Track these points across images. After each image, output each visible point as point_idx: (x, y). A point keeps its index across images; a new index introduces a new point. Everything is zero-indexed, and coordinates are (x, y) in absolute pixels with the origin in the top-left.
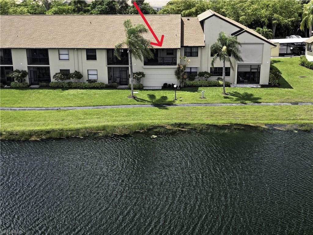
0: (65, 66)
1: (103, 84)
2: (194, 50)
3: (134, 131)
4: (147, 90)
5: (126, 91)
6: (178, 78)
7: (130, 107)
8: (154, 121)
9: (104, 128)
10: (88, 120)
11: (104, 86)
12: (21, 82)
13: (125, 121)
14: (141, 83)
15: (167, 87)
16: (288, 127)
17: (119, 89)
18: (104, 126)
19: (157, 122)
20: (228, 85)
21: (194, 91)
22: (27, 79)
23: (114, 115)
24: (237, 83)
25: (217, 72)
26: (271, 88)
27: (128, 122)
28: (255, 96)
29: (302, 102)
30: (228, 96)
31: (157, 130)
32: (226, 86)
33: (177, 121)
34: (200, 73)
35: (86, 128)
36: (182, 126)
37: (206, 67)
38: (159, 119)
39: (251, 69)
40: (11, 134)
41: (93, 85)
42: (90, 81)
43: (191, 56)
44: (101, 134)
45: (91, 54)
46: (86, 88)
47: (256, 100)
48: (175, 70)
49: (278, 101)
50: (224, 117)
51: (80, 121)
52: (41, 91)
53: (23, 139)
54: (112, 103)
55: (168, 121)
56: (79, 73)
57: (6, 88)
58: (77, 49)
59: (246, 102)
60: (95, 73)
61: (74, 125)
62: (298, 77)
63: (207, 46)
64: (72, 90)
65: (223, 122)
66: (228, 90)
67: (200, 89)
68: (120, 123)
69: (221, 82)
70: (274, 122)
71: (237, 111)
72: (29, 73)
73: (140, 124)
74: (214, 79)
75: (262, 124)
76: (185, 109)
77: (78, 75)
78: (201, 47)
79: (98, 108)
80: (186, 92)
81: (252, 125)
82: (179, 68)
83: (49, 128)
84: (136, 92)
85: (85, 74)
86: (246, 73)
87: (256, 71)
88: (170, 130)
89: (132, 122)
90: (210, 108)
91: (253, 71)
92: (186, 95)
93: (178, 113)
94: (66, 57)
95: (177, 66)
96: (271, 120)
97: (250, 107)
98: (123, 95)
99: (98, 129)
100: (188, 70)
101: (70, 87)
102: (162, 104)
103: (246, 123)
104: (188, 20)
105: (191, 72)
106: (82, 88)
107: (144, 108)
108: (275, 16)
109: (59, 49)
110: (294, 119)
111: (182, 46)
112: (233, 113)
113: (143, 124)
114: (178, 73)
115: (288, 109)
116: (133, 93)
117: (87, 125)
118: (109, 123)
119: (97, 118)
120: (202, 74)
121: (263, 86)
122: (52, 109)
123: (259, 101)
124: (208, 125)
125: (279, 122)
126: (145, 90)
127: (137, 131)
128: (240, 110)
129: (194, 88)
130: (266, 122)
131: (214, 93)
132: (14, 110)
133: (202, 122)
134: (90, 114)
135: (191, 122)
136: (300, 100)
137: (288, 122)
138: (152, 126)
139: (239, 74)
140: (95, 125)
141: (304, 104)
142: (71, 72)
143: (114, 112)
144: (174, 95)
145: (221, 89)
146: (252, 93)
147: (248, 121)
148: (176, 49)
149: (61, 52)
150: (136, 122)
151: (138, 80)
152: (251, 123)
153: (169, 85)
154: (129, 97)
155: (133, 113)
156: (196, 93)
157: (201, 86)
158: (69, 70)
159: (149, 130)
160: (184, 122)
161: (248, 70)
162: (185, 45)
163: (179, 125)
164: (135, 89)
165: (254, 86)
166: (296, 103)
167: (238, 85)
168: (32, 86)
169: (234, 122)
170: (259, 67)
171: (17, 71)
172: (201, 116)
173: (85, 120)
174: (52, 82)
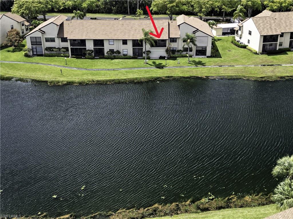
0: (112, 47)
1: (130, 56)
2: (175, 39)
3: (149, 80)
4: (152, 59)
5: (142, 60)
6: (167, 53)
7: (146, 69)
8: (157, 75)
9: (136, 79)
10: (129, 75)
11: (131, 57)
12: (91, 55)
13: (144, 75)
14: (149, 56)
15: (162, 58)
16: (215, 77)
17: (138, 59)
18: (136, 78)
19: (158, 76)
20: (191, 56)
21: (175, 60)
22: (93, 54)
23: (139, 72)
24: (196, 55)
25: (186, 50)
26: (211, 58)
27: (146, 76)
28: (203, 62)
29: (224, 65)
30: (191, 62)
31: (159, 79)
32: (190, 57)
33: (167, 75)
34: (177, 51)
35: (128, 79)
36: (169, 77)
37: (180, 48)
38: (160, 74)
39: (202, 49)
40: (98, 81)
41: (126, 57)
42: (124, 55)
43: (173, 42)
44: (135, 81)
45: (125, 42)
46: (122, 59)
47: (203, 64)
48: (165, 49)
49: (213, 65)
50: (188, 73)
51: (125, 75)
52: (101, 60)
53: (104, 83)
54: (137, 67)
55: (163, 75)
56: (119, 51)
57: (83, 59)
58: (118, 40)
59: (198, 65)
60: (126, 51)
61: (123, 77)
62: (227, 51)
63: (181, 38)
64: (116, 60)
65: (187, 75)
66: (191, 59)
67: (178, 58)
68: (143, 76)
69: (188, 55)
70: (209, 75)
71: (194, 70)
72: (94, 51)
73: (152, 77)
74: (184, 53)
75: (204, 76)
76: (171, 69)
77: (118, 52)
78: (178, 38)
79: (131, 69)
80: (171, 60)
81: (200, 76)
82: (167, 49)
83: (112, 78)
84: (147, 61)
85: (121, 51)
86: (200, 50)
87: (205, 49)
88: (164, 79)
89: (148, 76)
90: (182, 69)
91: (203, 49)
92: (171, 62)
93: (167, 71)
94: (112, 43)
95: (166, 48)
96: (208, 74)
97: (200, 68)
98: (141, 62)
99: (134, 79)
100: (172, 49)
101: (115, 58)
102: (160, 67)
103: (197, 76)
104: (172, 22)
105: (173, 50)
106: (120, 59)
107: (152, 69)
108: (224, 7)
109: (109, 40)
110: (218, 74)
111: (169, 37)
112: (192, 71)
113: (153, 77)
114: (167, 51)
115: (217, 69)
116: (146, 61)
117: (128, 77)
118: (138, 76)
119: (132, 74)
120: (179, 51)
121: (208, 57)
122: (111, 70)
123: (204, 65)
124: (181, 77)
125: (211, 75)
126: (151, 59)
127: (151, 80)
128: (195, 70)
129: (174, 58)
130: (206, 75)
131: (184, 61)
132: (94, 70)
133: (178, 76)
134: (129, 72)
135: (173, 76)
136: (223, 64)
137: (215, 75)
138: (156, 77)
139: (197, 51)
140: (132, 77)
141: (224, 66)
142: (115, 51)
143: (139, 71)
144: (165, 62)
145: (187, 59)
146: (202, 61)
147: (198, 75)
148: (166, 40)
149: (110, 41)
150: (149, 76)
151: (148, 54)
152: (199, 76)
153: (163, 57)
154: (144, 63)
155: (148, 72)
156: (176, 61)
157: (178, 57)
158: (114, 50)
159: (156, 79)
160: (170, 75)
161: (201, 49)
162: (170, 37)
163: (168, 77)
164: (147, 59)
165: (203, 57)
166: (221, 66)
167: (196, 56)
168: (96, 57)
169: (192, 75)
170: (206, 48)
171: (89, 50)
172: (178, 72)
173: (127, 75)
174: (106, 56)
